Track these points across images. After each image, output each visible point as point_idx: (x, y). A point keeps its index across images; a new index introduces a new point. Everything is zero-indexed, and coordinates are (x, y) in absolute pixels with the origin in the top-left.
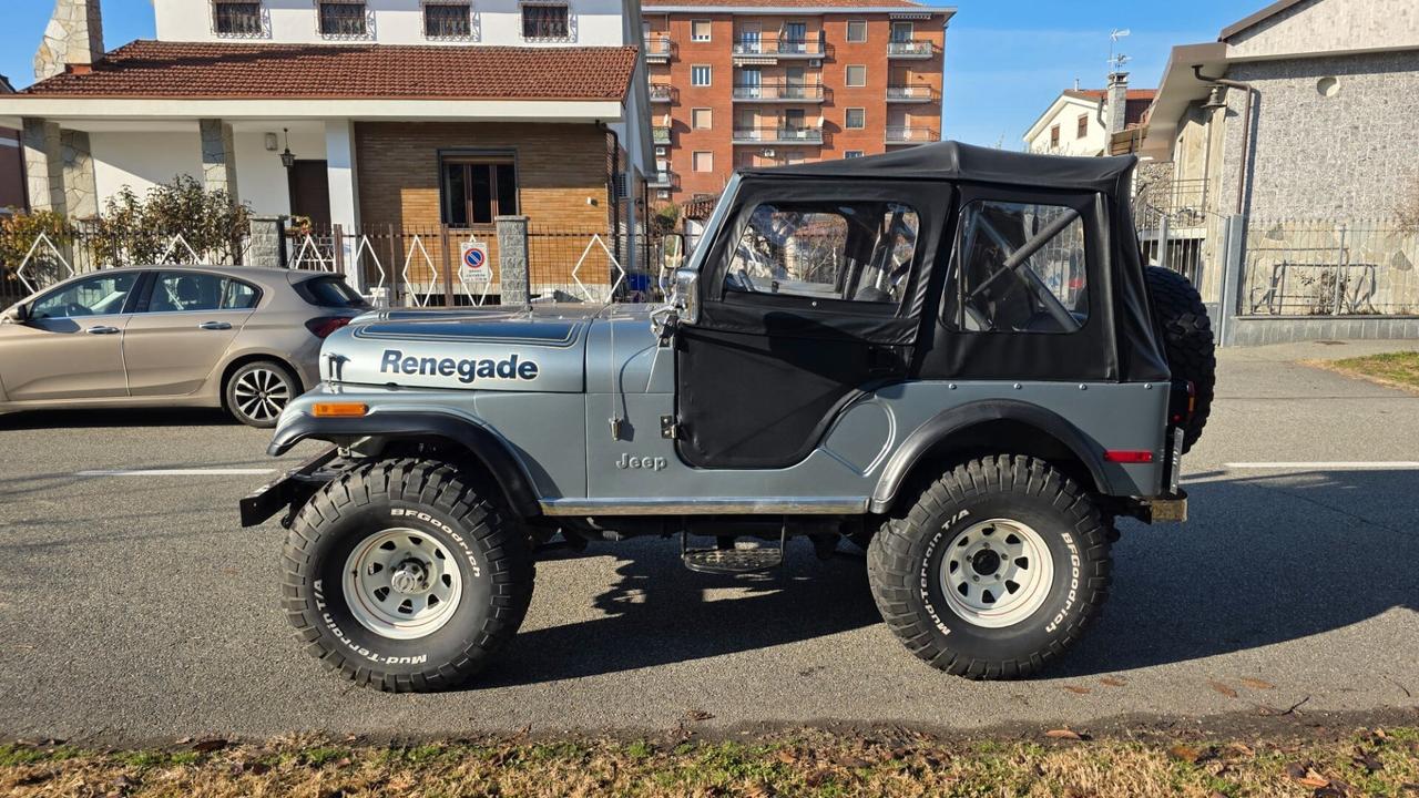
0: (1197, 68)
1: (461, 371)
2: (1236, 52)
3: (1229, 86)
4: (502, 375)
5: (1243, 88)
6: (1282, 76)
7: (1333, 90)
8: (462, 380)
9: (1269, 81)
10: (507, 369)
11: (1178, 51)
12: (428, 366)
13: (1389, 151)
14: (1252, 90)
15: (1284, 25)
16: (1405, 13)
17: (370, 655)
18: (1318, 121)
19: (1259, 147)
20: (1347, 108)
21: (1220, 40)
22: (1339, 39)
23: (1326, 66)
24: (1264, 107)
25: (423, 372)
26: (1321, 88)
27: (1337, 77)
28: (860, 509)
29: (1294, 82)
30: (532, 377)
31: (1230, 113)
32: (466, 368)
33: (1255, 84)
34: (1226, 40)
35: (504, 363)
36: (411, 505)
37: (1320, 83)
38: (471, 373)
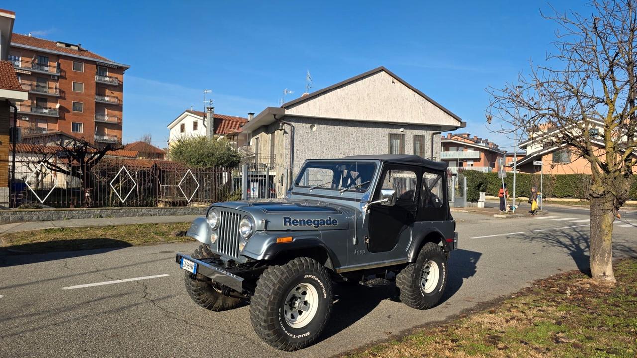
0: (275, 115)
1: (314, 224)
2: (288, 112)
3: (285, 123)
4: (328, 224)
5: (289, 125)
6: (300, 122)
7: (314, 129)
8: (314, 227)
9: (296, 124)
10: (329, 222)
11: (270, 108)
12: (302, 222)
13: (330, 150)
14: (292, 126)
15: (301, 106)
16: (333, 108)
17: (293, 336)
18: (311, 139)
19: (295, 145)
20: (319, 135)
21: (282, 107)
22: (317, 113)
23: (313, 121)
24: (295, 132)
25: (300, 225)
26: (311, 127)
27: (315, 125)
28: (406, 262)
29: (304, 125)
30: (336, 224)
31: (285, 132)
32: (316, 222)
33: (293, 124)
34: (285, 108)
35: (327, 220)
36: (310, 273)
37: (311, 126)
38: (318, 224)
